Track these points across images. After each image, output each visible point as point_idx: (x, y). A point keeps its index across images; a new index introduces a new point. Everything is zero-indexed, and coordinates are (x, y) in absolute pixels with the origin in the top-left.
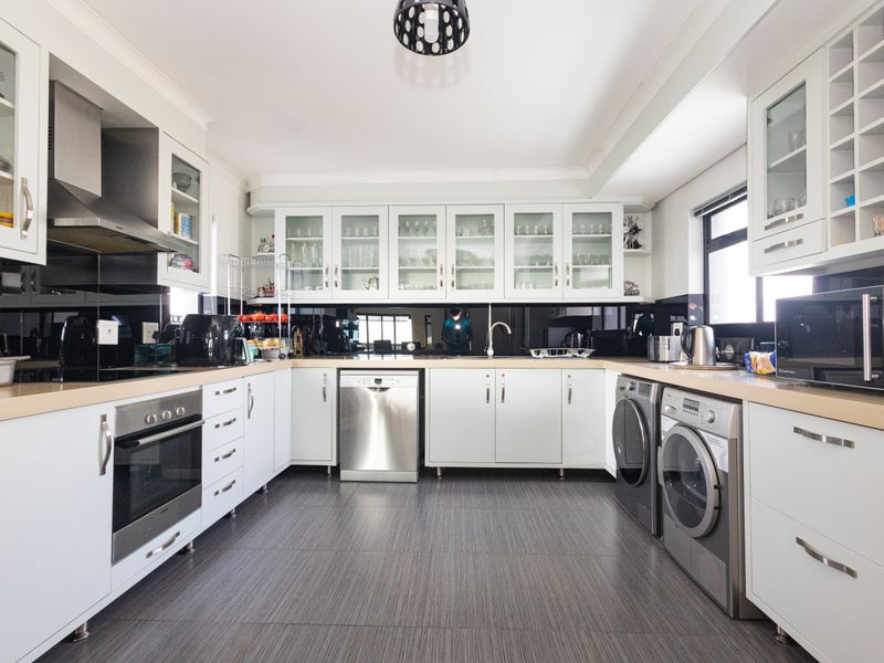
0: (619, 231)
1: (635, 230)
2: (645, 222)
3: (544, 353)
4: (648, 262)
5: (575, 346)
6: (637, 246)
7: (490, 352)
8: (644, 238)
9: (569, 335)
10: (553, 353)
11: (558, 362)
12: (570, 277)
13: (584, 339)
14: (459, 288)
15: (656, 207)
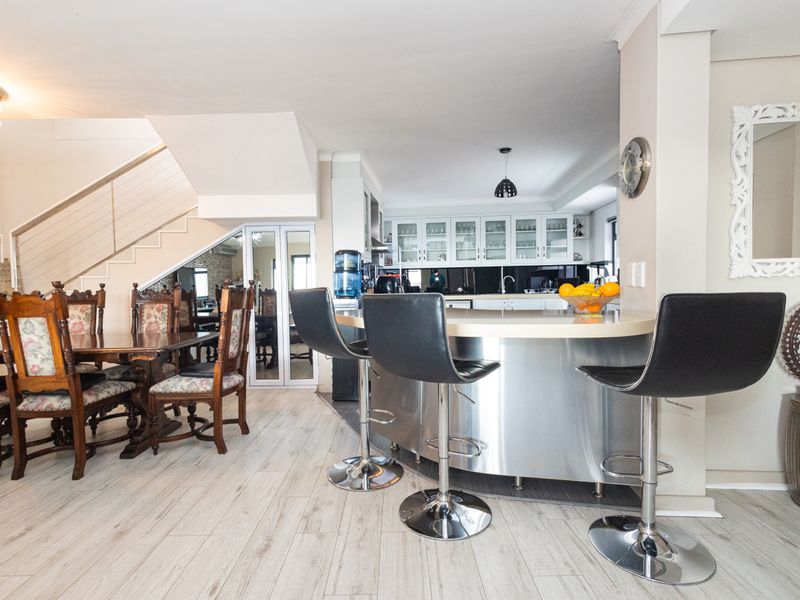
0: (571, 227)
1: (580, 226)
2: (586, 222)
3: (532, 291)
4: (588, 242)
5: (548, 287)
6: (581, 234)
7: (504, 291)
8: (585, 230)
9: (544, 282)
10: (536, 291)
11: (539, 295)
12: (545, 252)
13: (553, 284)
14: (488, 259)
15: (591, 213)
